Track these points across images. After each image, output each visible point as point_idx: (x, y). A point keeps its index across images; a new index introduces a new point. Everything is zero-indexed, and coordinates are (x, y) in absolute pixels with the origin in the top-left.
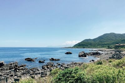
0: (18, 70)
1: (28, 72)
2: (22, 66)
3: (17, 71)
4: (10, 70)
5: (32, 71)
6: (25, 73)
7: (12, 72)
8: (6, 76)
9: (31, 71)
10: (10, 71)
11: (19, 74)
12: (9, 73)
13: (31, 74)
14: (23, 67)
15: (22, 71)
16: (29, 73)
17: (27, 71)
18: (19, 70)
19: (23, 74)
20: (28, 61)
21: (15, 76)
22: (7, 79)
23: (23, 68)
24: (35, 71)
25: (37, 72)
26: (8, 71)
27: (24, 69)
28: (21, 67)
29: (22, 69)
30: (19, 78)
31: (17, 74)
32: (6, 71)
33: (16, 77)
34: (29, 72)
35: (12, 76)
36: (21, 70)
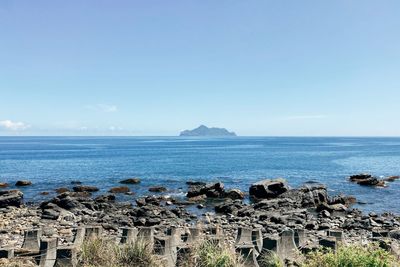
0: (327, 214)
1: (363, 223)
3: (325, 216)
4: (305, 210)
5: (378, 222)
6: (353, 227)
7: (311, 216)
8: (293, 224)
9: (374, 223)
10: (304, 213)
11: (333, 225)
12: (302, 217)
13: (375, 234)
14: (343, 203)
15: (343, 219)
16: (370, 230)
17: (359, 219)
18: (331, 211)
19: (347, 228)
20: (362, 184)
21: (321, 228)
22: (296, 234)
23: (345, 208)
24: (391, 224)
26: (299, 211)
27: (350, 213)
28: (337, 202)
29: (342, 210)
30: (334, 239)
31: (326, 225)
32: (294, 211)
33: (323, 233)
34: (366, 226)
35: (310, 227)
36: (338, 215)
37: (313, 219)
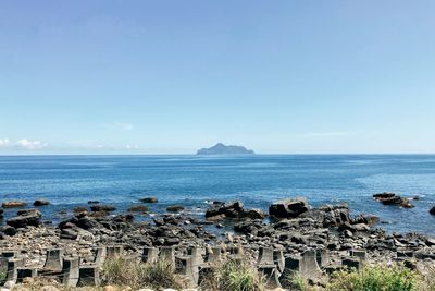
0: (350, 233)
1: (386, 243)
2: (365, 221)
3: (347, 236)
4: (327, 230)
5: (403, 242)
6: (376, 248)
7: (332, 236)
8: (314, 244)
9: (398, 243)
10: (326, 232)
11: (355, 245)
12: (323, 237)
13: (399, 255)
14: (366, 223)
15: (365, 239)
16: (394, 250)
17: (383, 239)
18: (353, 231)
19: (370, 248)
20: (385, 203)
21: (343, 249)
22: (318, 255)
23: (368, 228)
24: (416, 244)
25: (425, 250)
26: (320, 231)
27: (373, 233)
28: (360, 222)
29: (365, 230)
30: (358, 259)
31: (349, 245)
32: (315, 230)
33: (345, 254)
34: (390, 246)
35: (332, 247)
36: (361, 235)
37: (334, 239)
